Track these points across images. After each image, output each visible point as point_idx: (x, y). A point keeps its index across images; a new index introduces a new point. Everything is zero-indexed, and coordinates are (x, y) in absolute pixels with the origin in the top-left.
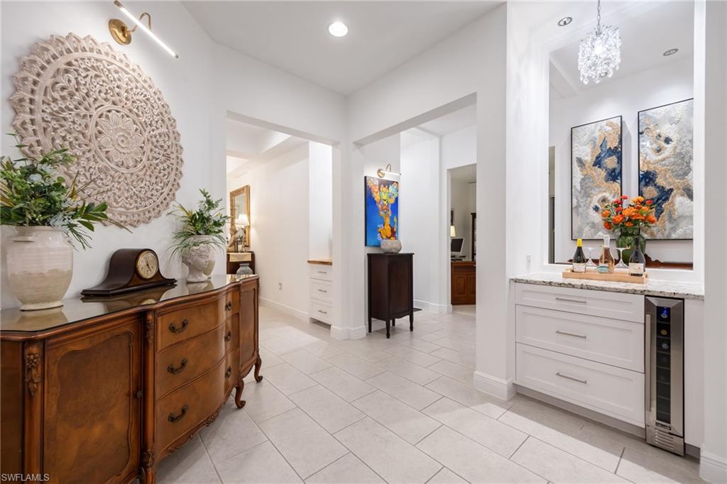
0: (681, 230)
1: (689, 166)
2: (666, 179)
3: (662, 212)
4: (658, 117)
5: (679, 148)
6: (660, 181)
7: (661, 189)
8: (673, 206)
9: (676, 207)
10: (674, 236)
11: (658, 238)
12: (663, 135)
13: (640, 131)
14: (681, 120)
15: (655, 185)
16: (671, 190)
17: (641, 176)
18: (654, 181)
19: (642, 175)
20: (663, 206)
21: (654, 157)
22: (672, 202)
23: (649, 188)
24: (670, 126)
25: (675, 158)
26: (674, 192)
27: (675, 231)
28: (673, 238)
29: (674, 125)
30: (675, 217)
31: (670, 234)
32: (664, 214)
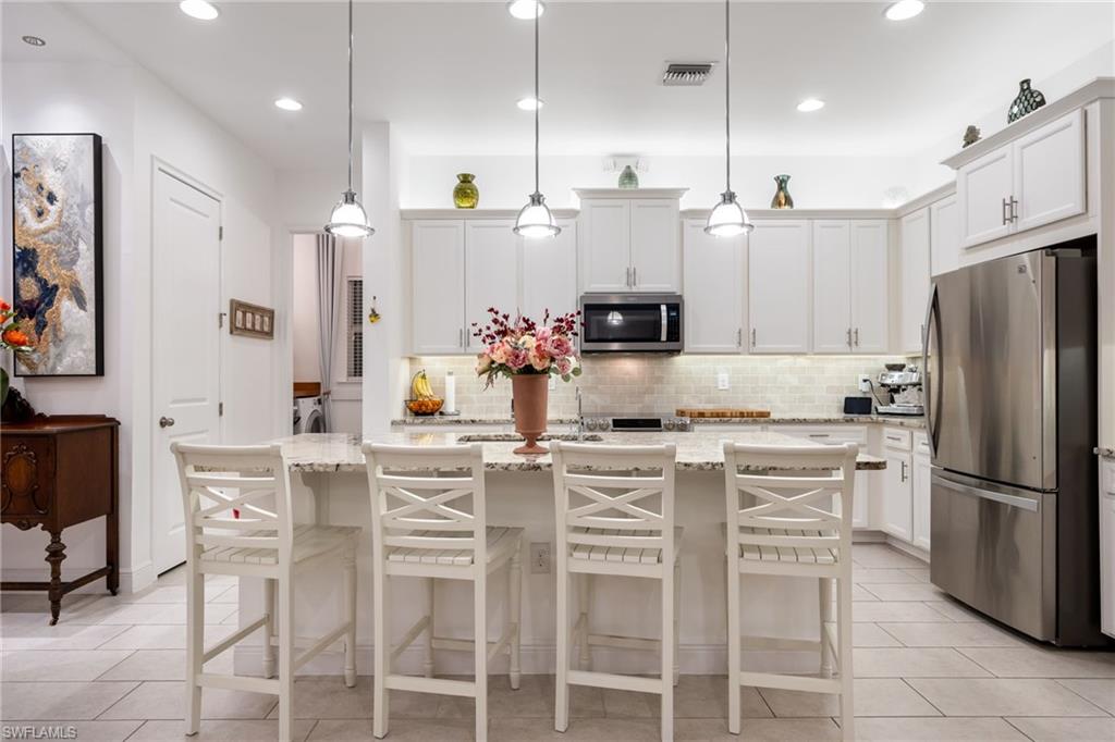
0: (68, 359)
1: (76, 249)
2: (49, 268)
3: (45, 326)
4: (40, 152)
5: (66, 214)
6: (42, 269)
7: (43, 283)
8: (59, 315)
9: (63, 317)
10: (60, 370)
11: (40, 373)
12: (45, 187)
13: (16, 171)
14: (68, 167)
15: (36, 275)
16: (56, 287)
17: (17, 257)
18: (34, 268)
19: (19, 254)
20: (46, 315)
21: (33, 224)
22: (57, 309)
23: (27, 279)
24: (54, 173)
25: (59, 231)
26: (60, 290)
27: (61, 361)
28: (59, 373)
29: (59, 174)
30: (62, 335)
31: (54, 368)
32: (46, 330)
